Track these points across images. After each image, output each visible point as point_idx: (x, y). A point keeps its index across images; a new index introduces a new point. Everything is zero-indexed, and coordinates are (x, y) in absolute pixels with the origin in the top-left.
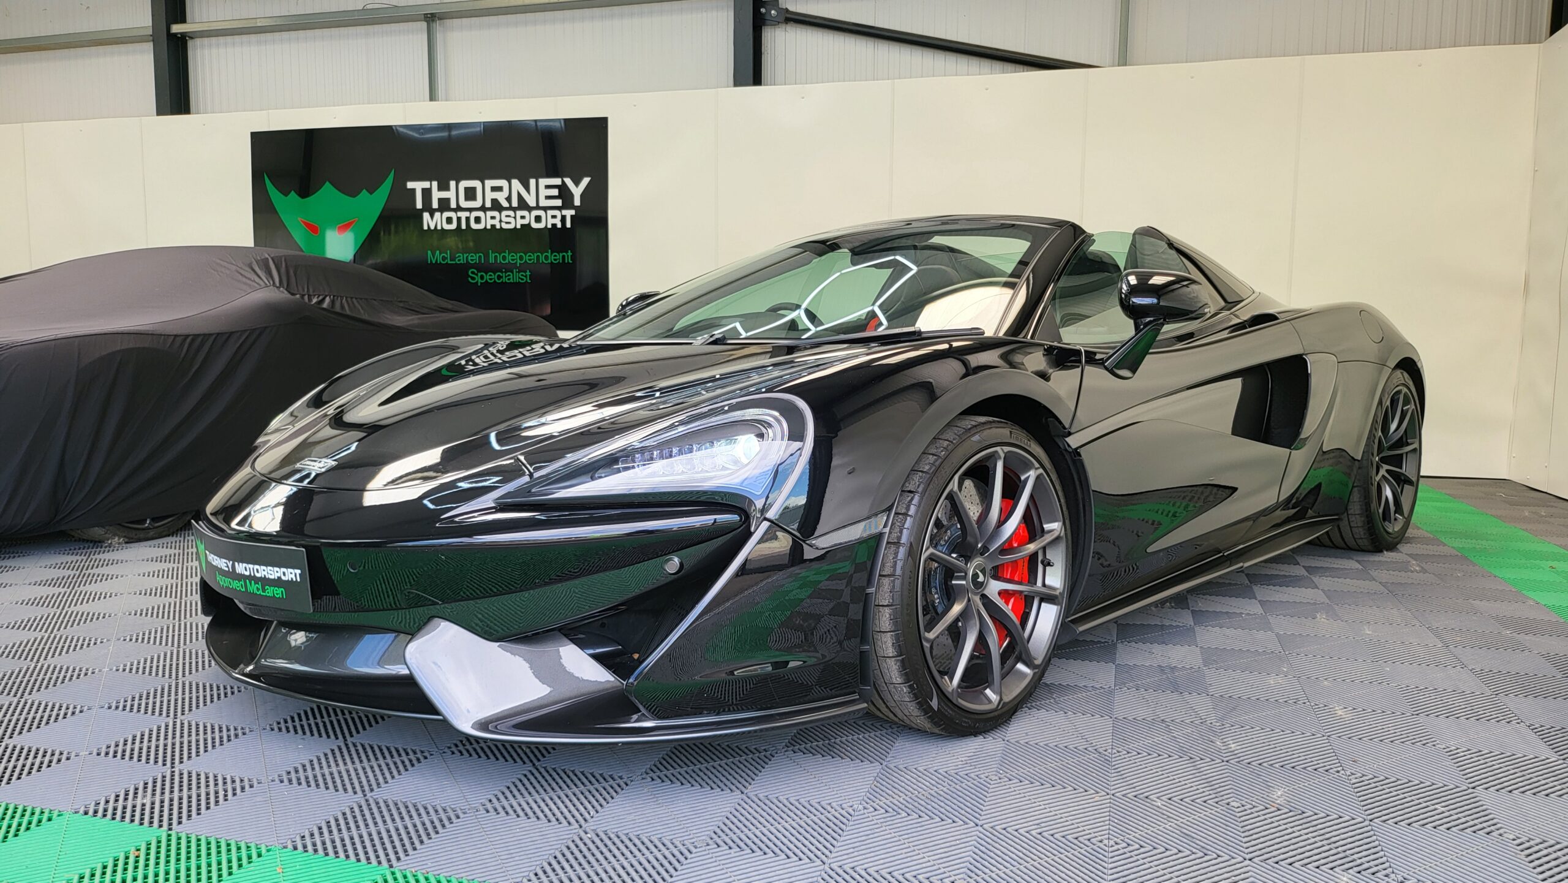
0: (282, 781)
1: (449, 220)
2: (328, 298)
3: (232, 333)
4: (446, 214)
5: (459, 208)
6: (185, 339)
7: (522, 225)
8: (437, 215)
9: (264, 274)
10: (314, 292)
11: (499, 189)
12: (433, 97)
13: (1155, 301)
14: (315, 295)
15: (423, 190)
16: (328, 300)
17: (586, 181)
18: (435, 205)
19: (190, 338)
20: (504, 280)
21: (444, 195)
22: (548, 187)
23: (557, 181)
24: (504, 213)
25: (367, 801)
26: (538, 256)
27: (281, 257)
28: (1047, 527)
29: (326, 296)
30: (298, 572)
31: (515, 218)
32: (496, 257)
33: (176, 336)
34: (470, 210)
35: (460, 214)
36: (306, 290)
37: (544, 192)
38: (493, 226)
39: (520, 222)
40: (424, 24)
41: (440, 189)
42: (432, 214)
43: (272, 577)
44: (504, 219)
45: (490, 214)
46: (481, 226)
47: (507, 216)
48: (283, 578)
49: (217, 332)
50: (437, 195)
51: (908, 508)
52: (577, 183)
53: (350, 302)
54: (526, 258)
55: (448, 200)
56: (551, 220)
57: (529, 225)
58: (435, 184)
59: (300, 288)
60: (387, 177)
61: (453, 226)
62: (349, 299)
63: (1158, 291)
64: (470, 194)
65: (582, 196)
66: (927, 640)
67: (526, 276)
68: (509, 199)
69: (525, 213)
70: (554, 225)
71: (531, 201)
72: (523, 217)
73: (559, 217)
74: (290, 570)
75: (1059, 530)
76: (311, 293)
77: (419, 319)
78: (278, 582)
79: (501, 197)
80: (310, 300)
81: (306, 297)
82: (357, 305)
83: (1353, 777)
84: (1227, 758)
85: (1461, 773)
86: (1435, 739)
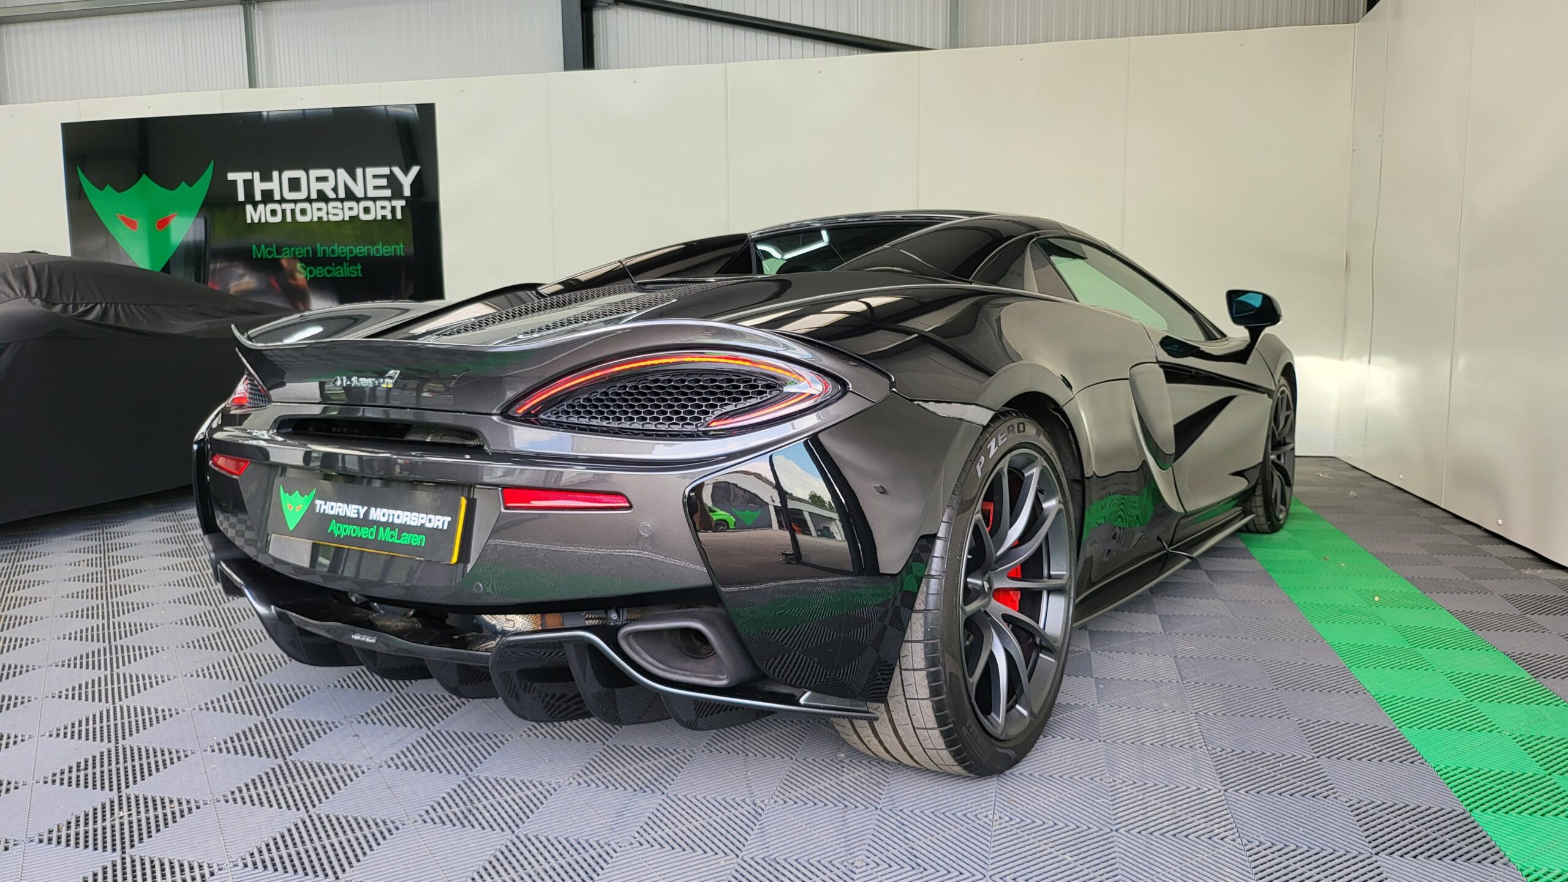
1: (274, 213)
2: (98, 306)
4: (270, 206)
5: (283, 200)
7: (350, 217)
8: (261, 207)
9: (18, 284)
10: (82, 300)
11: (324, 179)
12: (252, 84)
14: (82, 304)
15: (245, 181)
16: (98, 308)
17: (415, 170)
18: (258, 197)
20: (335, 274)
21: (267, 186)
22: (375, 177)
23: (386, 171)
24: (331, 204)
26: (368, 249)
27: (45, 263)
29: (96, 304)
31: (343, 209)
32: (324, 251)
34: (295, 202)
35: (285, 206)
36: (71, 298)
37: (371, 182)
38: (320, 218)
39: (348, 214)
40: (241, 7)
41: (262, 180)
42: (255, 205)
44: (331, 211)
45: (316, 205)
46: (307, 219)
47: (333, 208)
50: (259, 187)
52: (406, 172)
53: (127, 313)
54: (356, 251)
55: (271, 191)
56: (380, 211)
57: (357, 216)
58: (257, 175)
59: (65, 298)
60: (207, 168)
61: (278, 219)
62: (126, 306)
64: (294, 184)
65: (412, 186)
67: (357, 270)
68: (335, 189)
69: (353, 204)
70: (384, 217)
71: (359, 191)
72: (351, 209)
73: (389, 209)
76: (78, 303)
77: (207, 324)
79: (327, 188)
80: (75, 309)
81: (71, 307)
82: (135, 311)
83: (998, 822)
84: (882, 805)
85: (1112, 813)
86: (1106, 771)
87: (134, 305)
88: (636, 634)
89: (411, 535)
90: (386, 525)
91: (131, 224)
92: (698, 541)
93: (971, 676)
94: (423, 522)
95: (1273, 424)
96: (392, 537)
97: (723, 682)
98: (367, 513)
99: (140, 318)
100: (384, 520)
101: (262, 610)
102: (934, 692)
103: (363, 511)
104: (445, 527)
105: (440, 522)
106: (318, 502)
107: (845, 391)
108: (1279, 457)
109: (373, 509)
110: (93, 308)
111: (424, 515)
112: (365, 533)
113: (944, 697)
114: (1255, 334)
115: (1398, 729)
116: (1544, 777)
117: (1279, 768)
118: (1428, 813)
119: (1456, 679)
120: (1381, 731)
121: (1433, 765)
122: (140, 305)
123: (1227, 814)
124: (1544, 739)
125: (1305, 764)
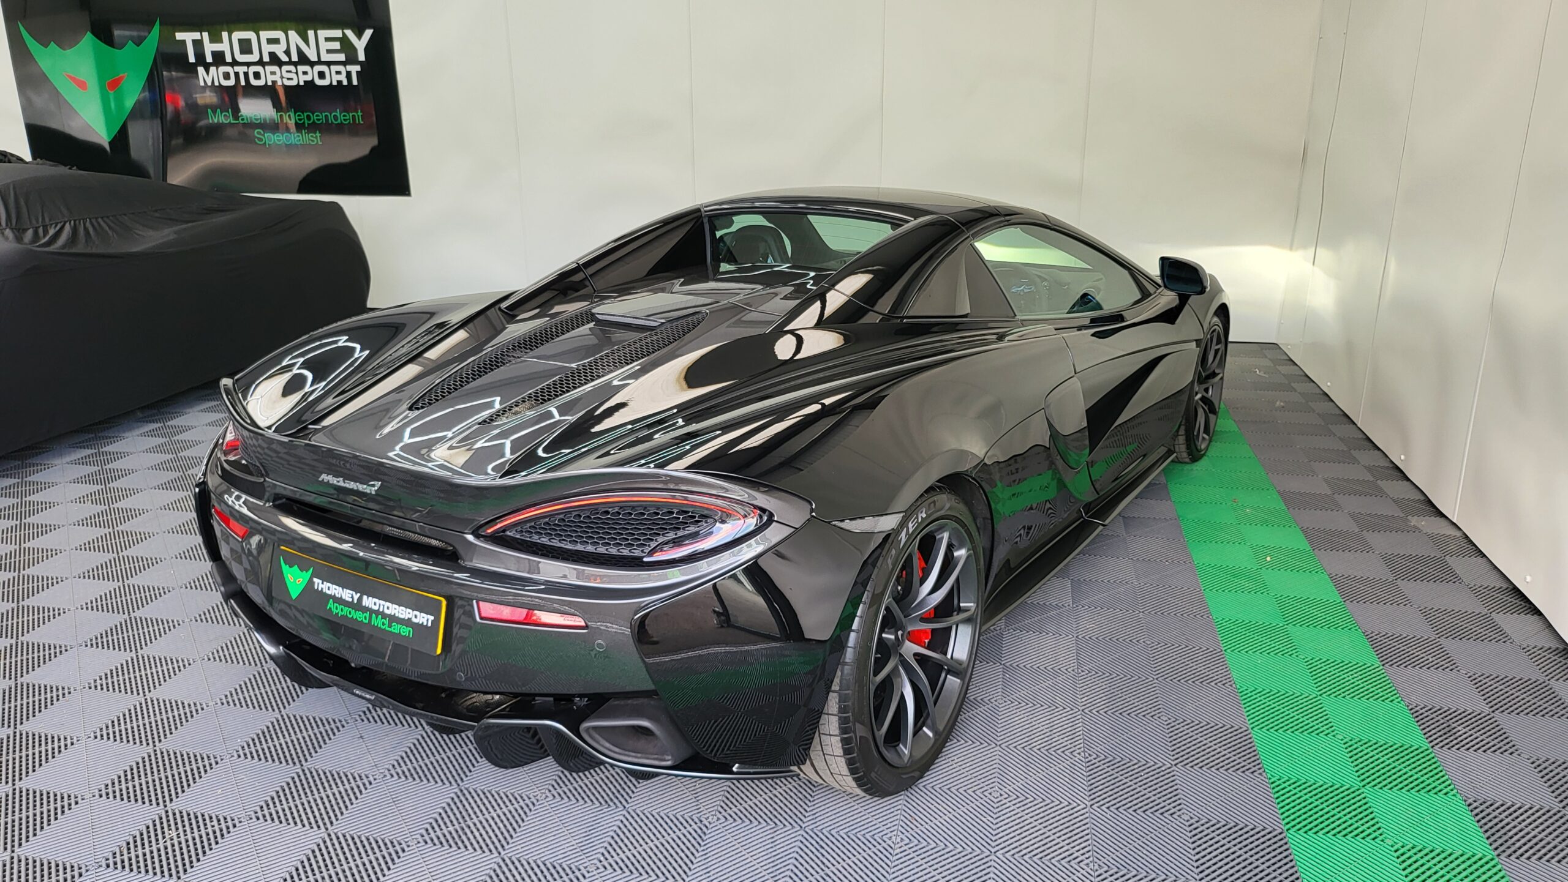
1: (227, 76)
2: (68, 224)
4: (223, 69)
5: (235, 63)
7: (305, 81)
8: (213, 69)
10: (50, 220)
11: (276, 41)
14: (51, 224)
15: (193, 41)
16: (68, 226)
17: (368, 33)
18: (209, 59)
20: (295, 141)
21: (217, 47)
22: (327, 39)
23: (338, 33)
24: (285, 68)
26: (326, 116)
27: (8, 185)
29: (65, 223)
31: (297, 73)
34: (248, 64)
35: (237, 69)
36: (40, 220)
37: (324, 46)
38: (274, 82)
39: (303, 79)
41: (212, 41)
42: (207, 67)
44: (285, 75)
45: (269, 69)
46: (261, 83)
47: (287, 71)
50: (209, 48)
52: (359, 35)
53: (95, 224)
54: (314, 118)
55: (222, 54)
56: (335, 76)
57: (312, 81)
58: (205, 35)
59: (34, 222)
60: (153, 27)
61: (231, 82)
62: (94, 221)
64: (246, 47)
65: (366, 49)
67: (316, 137)
68: (288, 52)
69: (307, 68)
70: (339, 82)
71: (312, 55)
72: (305, 73)
73: (344, 74)
76: (47, 223)
79: (279, 50)
80: (46, 233)
81: (41, 230)
82: (102, 223)
83: (899, 845)
84: (806, 824)
85: (994, 833)
86: (996, 784)
87: (102, 218)
88: (595, 728)
89: (400, 626)
90: (377, 613)
91: (82, 85)
92: (644, 662)
93: (879, 730)
94: (410, 616)
95: (1200, 368)
96: (383, 624)
97: (669, 763)
98: (360, 599)
99: (110, 232)
100: (376, 608)
101: (272, 650)
102: (847, 752)
103: (356, 596)
104: (430, 625)
105: (424, 619)
106: (316, 580)
107: (770, 520)
108: (1207, 390)
109: (365, 597)
110: (62, 228)
111: (410, 611)
112: (359, 616)
113: (855, 755)
114: (1183, 299)
115: (1250, 730)
116: (1358, 790)
117: (1140, 779)
118: (1252, 833)
119: (1314, 668)
120: (1235, 733)
121: (1269, 776)
122: (108, 217)
123: (1087, 834)
124: (1369, 744)
125: (1162, 773)
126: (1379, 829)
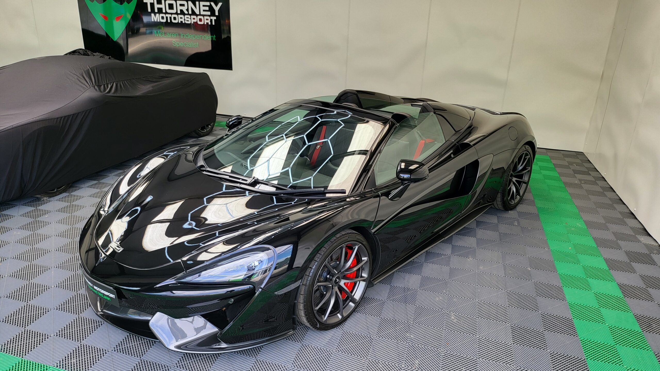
0: (115, 351)
2: (114, 83)
3: (78, 113)
4: (161, 15)
5: (166, 13)
6: (61, 119)
7: (193, 22)
8: (157, 15)
9: (88, 79)
10: (109, 81)
11: (183, 5)
13: (409, 176)
14: (109, 83)
15: (151, 3)
16: (114, 84)
17: (220, 4)
18: (156, 11)
19: (63, 117)
20: (188, 45)
21: (160, 6)
22: (204, 6)
23: (208, 4)
24: (186, 16)
25: (141, 360)
26: (201, 36)
27: (94, 67)
28: (363, 259)
30: (114, 296)
31: (191, 19)
32: (184, 35)
33: (58, 118)
34: (172, 14)
35: (167, 15)
36: (105, 81)
37: (202, 8)
38: (181, 22)
41: (158, 4)
43: (106, 294)
44: (186, 19)
45: (180, 16)
46: (176, 21)
47: (187, 18)
48: (109, 296)
49: (73, 113)
50: (156, 6)
51: (309, 274)
52: (216, 5)
53: (123, 83)
54: (196, 37)
55: (161, 9)
56: (206, 20)
57: (197, 22)
58: (155, 1)
59: (103, 82)
61: (164, 21)
62: (123, 81)
63: (411, 172)
64: (171, 7)
65: (219, 11)
66: (315, 310)
67: (197, 45)
68: (187, 10)
69: (195, 17)
70: (207, 23)
71: (197, 12)
72: (194, 19)
73: (209, 20)
74: (112, 295)
75: (367, 260)
76: (108, 82)
77: (152, 87)
78: (108, 296)
79: (184, 9)
80: (107, 87)
81: (106, 85)
82: (126, 83)
83: (444, 352)
84: (409, 342)
85: (478, 351)
86: (477, 332)
87: (126, 80)
99: (129, 87)
115: (573, 319)
116: (614, 346)
117: (531, 335)
118: (573, 359)
119: (597, 296)
120: (567, 320)
121: (580, 338)
122: (128, 80)
123: (512, 354)
124: (618, 328)
125: (540, 334)
126: (621, 361)
